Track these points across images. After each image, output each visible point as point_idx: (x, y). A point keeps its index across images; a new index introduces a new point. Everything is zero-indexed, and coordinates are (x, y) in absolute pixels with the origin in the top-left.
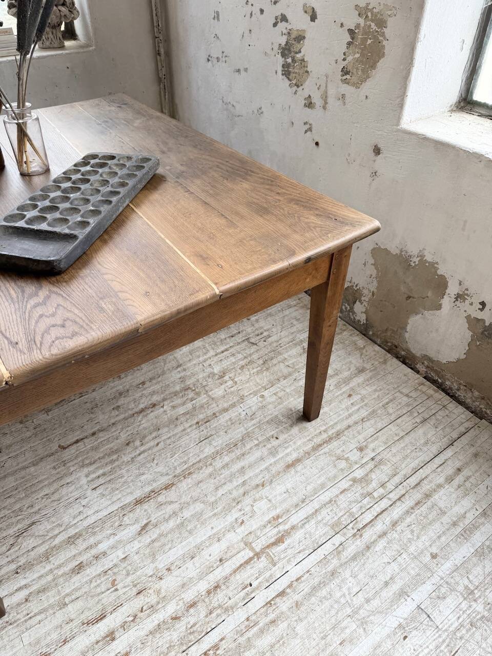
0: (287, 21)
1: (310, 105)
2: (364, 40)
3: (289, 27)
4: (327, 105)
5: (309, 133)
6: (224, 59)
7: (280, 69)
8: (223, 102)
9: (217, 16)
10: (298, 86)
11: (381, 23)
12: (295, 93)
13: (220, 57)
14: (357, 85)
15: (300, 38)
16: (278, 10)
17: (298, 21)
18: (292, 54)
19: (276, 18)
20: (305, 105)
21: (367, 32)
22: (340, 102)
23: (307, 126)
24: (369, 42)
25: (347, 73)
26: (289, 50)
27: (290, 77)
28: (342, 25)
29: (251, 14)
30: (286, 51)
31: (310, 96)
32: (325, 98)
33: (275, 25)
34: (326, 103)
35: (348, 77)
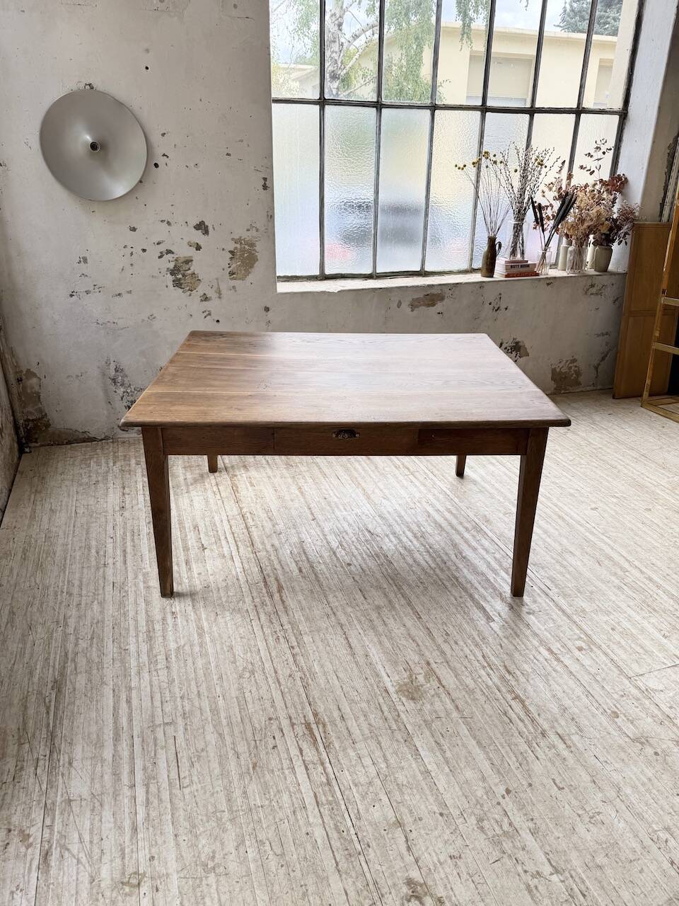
0: (173, 253)
1: (205, 298)
2: (242, 255)
3: (176, 256)
4: (222, 296)
5: (209, 317)
6: (97, 290)
7: (170, 284)
8: (98, 323)
9: (85, 260)
10: (192, 291)
11: (252, 245)
12: (190, 295)
13: (91, 289)
14: (243, 279)
15: (188, 261)
16: (163, 248)
17: (184, 252)
18: (182, 272)
19: (161, 253)
20: (202, 301)
21: (243, 251)
22: (233, 291)
23: (207, 313)
24: (246, 255)
25: (234, 274)
26: (179, 270)
27: (183, 287)
28: (223, 249)
29: (132, 254)
30: (173, 272)
31: (205, 294)
32: (219, 292)
33: (160, 257)
34: (220, 294)
35: (234, 276)
